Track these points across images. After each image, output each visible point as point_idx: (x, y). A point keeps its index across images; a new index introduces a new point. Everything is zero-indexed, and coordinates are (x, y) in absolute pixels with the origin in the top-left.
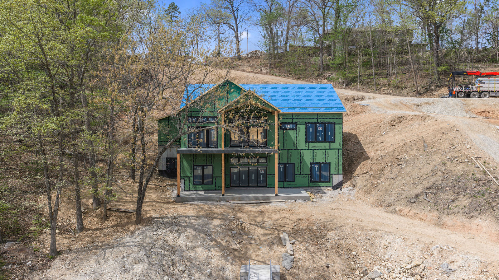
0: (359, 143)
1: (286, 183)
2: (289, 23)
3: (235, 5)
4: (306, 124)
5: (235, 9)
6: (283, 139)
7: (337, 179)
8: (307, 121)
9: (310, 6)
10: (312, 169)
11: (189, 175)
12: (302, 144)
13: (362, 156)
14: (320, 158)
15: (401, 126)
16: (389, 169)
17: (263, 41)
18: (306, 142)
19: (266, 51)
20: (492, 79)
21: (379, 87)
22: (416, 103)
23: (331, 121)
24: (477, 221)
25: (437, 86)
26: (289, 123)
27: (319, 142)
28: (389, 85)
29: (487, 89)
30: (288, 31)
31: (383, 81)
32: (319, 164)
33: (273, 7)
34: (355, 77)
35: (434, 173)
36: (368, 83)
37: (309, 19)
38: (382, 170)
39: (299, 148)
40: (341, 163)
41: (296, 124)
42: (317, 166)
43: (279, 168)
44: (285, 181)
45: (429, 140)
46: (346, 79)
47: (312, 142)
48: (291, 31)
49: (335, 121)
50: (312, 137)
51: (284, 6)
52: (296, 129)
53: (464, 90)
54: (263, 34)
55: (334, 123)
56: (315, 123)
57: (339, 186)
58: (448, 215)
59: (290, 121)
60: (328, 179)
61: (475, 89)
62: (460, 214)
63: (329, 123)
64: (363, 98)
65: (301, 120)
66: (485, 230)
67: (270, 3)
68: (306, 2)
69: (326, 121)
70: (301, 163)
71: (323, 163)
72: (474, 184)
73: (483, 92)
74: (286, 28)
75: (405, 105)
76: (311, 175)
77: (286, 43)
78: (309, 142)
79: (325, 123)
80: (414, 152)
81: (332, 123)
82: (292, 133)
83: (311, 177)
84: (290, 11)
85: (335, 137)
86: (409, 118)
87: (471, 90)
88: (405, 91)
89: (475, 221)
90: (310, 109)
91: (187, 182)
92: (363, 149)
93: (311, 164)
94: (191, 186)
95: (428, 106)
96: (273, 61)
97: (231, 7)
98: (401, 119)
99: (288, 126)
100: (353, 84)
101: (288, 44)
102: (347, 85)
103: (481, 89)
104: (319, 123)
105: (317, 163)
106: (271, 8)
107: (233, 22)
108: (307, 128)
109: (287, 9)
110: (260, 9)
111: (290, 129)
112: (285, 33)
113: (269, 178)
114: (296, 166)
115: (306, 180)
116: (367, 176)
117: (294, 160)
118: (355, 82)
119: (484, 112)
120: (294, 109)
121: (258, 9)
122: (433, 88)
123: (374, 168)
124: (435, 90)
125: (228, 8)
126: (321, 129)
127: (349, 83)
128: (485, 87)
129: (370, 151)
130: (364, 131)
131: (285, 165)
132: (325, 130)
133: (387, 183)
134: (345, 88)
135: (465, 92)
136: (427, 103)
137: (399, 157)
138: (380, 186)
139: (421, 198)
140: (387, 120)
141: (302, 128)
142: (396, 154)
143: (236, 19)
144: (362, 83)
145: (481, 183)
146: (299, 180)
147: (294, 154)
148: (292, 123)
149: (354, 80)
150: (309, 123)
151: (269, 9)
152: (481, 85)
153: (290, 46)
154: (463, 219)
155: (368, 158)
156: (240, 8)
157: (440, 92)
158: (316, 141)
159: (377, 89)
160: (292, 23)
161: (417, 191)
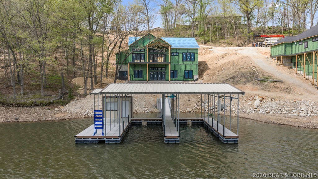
0: (207, 65)
1: (174, 79)
2: (176, 12)
3: (147, 2)
4: (183, 53)
5: (147, 4)
6: (173, 59)
7: (195, 77)
8: (183, 52)
9: (187, 3)
10: (185, 73)
11: (133, 74)
12: (181, 62)
13: (207, 68)
14: (188, 68)
15: (226, 57)
16: (218, 72)
17: (162, 22)
18: (183, 61)
19: (164, 27)
20: (272, 38)
21: (221, 44)
22: (235, 49)
23: (193, 52)
24: (247, 85)
25: (248, 43)
26: (175, 53)
27: (188, 61)
28: (225, 43)
29: (270, 43)
30: (176, 16)
31: (222, 41)
32: (188, 71)
33: (168, 4)
34: (209, 40)
35: (235, 72)
36: (215, 42)
37: (186, 10)
38: (215, 73)
39: (179, 63)
40: (197, 70)
41: (178, 53)
42: (187, 72)
43: (171, 72)
44: (173, 78)
45: (236, 61)
46: (205, 40)
47: (185, 61)
48: (177, 17)
49: (195, 52)
50: (185, 59)
51: (173, 3)
52: (178, 55)
53: (259, 44)
54: (162, 18)
55: (195, 53)
56: (187, 53)
57: (197, 80)
58: (237, 85)
59: (176, 52)
60: (192, 77)
61: (264, 44)
62: (241, 84)
63: (192, 53)
64: (212, 48)
65: (180, 52)
66: (249, 88)
67: (166, 1)
68: (185, 1)
69: (191, 52)
70: (180, 70)
71: (190, 70)
72: (249, 74)
73: (267, 45)
74: (174, 15)
75: (230, 50)
76: (184, 75)
77: (175, 23)
78: (184, 61)
79: (191, 53)
80: (229, 66)
81: (194, 53)
82: (176, 57)
83: (184, 76)
84: (177, 6)
85: (195, 59)
86: (230, 54)
87: (262, 44)
88: (232, 45)
89: (246, 85)
90: (184, 47)
91: (131, 77)
92: (208, 66)
93: (185, 70)
94: (133, 78)
95: (240, 50)
96: (167, 33)
97: (144, 3)
98: (226, 55)
99: (175, 54)
100: (208, 43)
101: (176, 24)
102: (205, 43)
103: (267, 43)
104: (188, 53)
105: (187, 70)
106: (166, 4)
107: (146, 12)
108: (183, 55)
109: (175, 5)
110: (160, 5)
111: (176, 55)
112: (174, 18)
113: (166, 77)
114: (178, 71)
115: (182, 78)
116: (208, 75)
117: (177, 69)
118: (209, 42)
119: (266, 53)
120: (177, 46)
121: (159, 5)
122: (246, 44)
123: (212, 72)
124: (247, 45)
125: (143, 4)
126: (189, 56)
127: (206, 43)
128: (269, 42)
129: (210, 67)
130: (210, 60)
131: (173, 71)
132: (191, 56)
133: (216, 77)
134: (204, 45)
135: (259, 45)
136: (240, 49)
137: (223, 68)
138: (213, 79)
139: (228, 80)
140: (220, 55)
141: (181, 55)
142: (221, 67)
143: (147, 10)
144: (212, 42)
145: (251, 74)
146: (179, 77)
147: (178, 66)
148: (177, 53)
149: (208, 41)
150: (184, 53)
151: (165, 4)
152: (267, 41)
153: (177, 24)
154: (242, 85)
155: (209, 69)
156: (149, 4)
157: (249, 46)
158: (187, 60)
159: (220, 45)
160: (178, 12)
161: (227, 79)
